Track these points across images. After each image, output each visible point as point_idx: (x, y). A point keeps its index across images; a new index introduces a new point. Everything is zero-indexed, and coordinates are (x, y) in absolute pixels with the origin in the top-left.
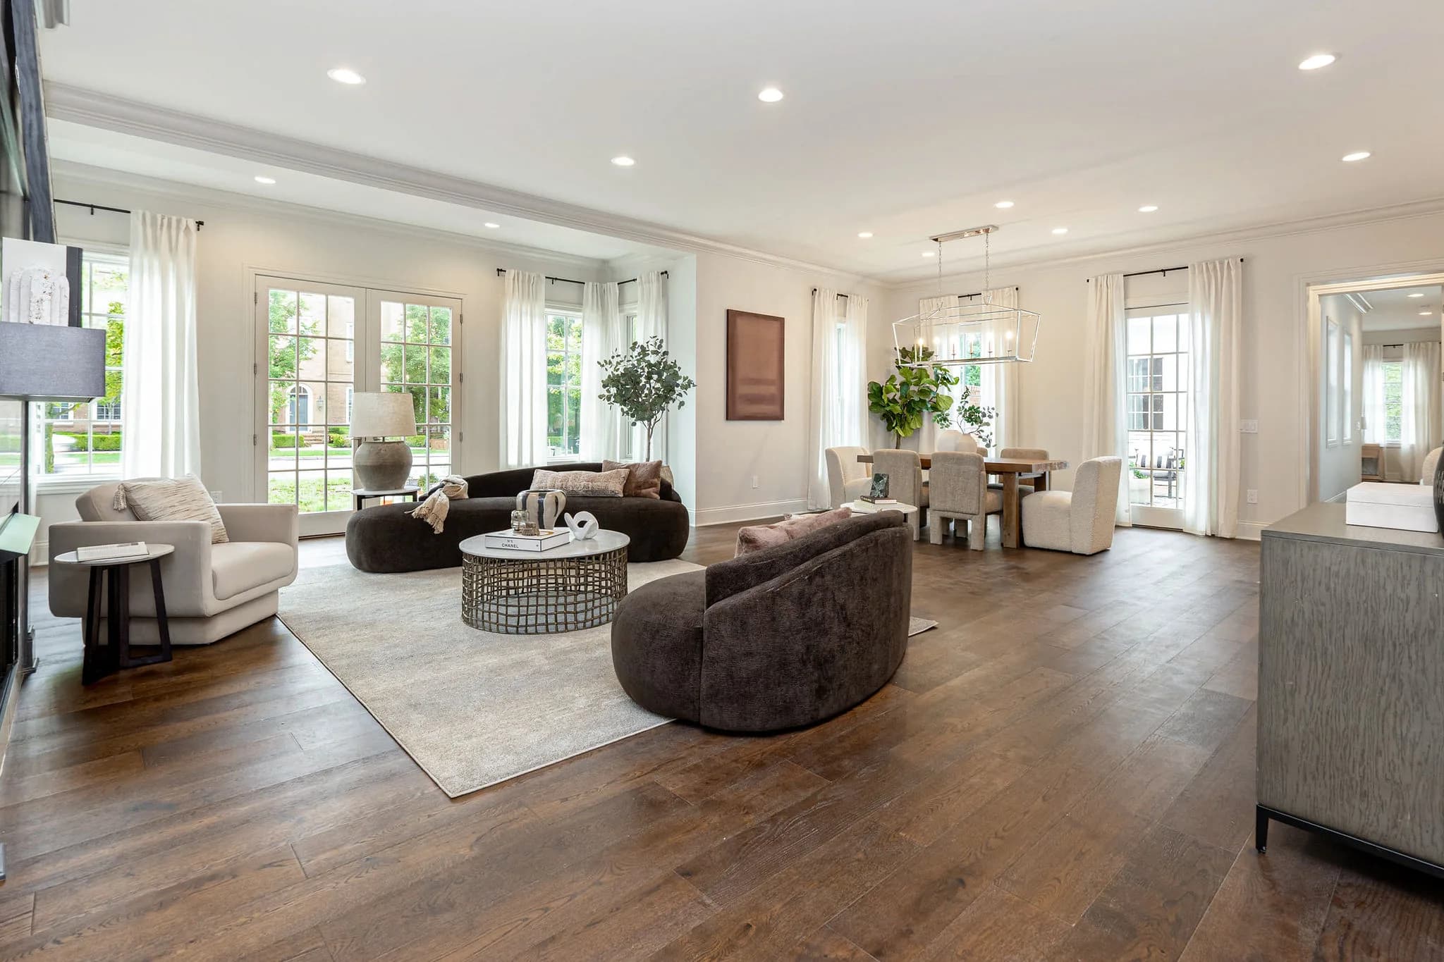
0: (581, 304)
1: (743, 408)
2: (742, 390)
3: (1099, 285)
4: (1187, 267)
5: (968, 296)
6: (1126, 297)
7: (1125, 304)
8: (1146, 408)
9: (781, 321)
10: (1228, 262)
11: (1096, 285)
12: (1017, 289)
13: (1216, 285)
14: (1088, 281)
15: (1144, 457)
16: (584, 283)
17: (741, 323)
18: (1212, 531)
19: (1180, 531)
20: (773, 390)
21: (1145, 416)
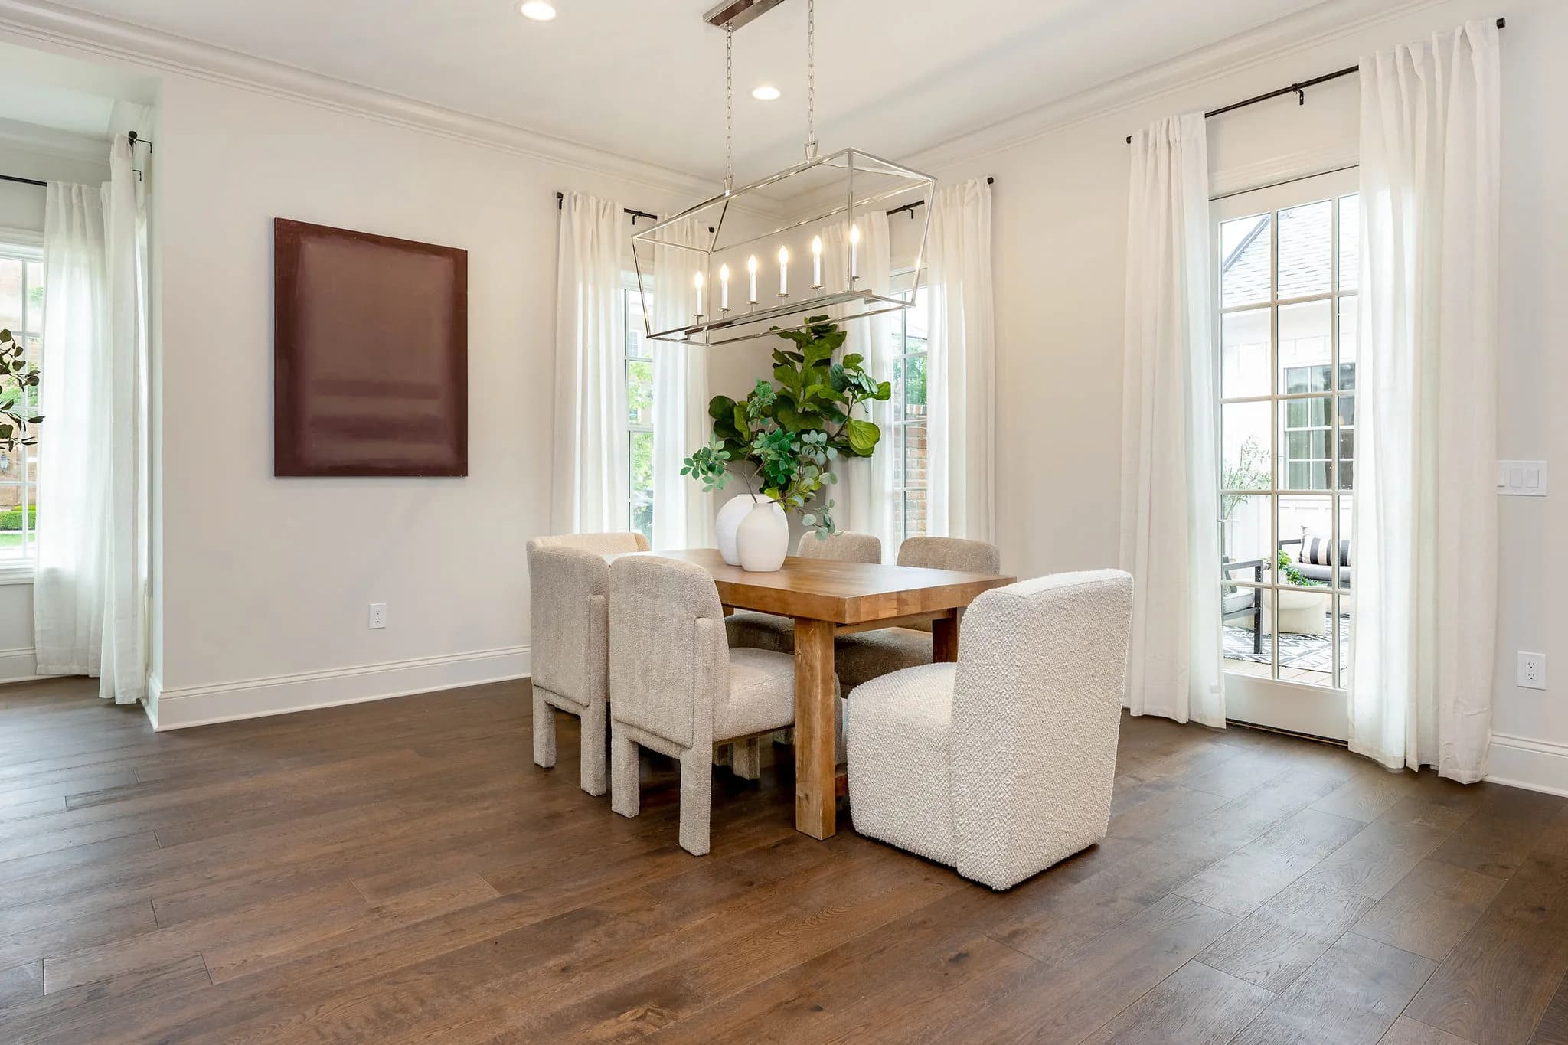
0: (41, 230)
1: (320, 448)
2: (318, 405)
3: (1150, 144)
4: (1356, 69)
5: (904, 208)
6: (1212, 168)
7: (1211, 185)
8: (1329, 454)
9: (459, 259)
10: (1464, 32)
11: (1146, 150)
12: (990, 181)
13: (1432, 103)
14: (1129, 140)
15: (1316, 542)
16: (45, 184)
17: (312, 249)
18: (1419, 756)
19: (1337, 747)
20: (434, 408)
21: (1328, 467)
